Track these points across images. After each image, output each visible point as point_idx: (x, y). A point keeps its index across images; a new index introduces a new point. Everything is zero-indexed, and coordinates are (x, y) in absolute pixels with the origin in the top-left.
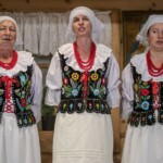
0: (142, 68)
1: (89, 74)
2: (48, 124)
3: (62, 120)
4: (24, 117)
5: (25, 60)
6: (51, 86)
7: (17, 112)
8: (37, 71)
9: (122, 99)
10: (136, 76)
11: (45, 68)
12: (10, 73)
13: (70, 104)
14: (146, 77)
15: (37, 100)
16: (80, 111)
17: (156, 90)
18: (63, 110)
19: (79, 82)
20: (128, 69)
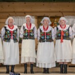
0: (42, 29)
1: (30, 31)
2: (20, 42)
3: (24, 41)
4: (15, 40)
5: (16, 27)
6: (21, 33)
7: (14, 39)
8: (18, 30)
9: (38, 36)
10: (41, 31)
11: (20, 29)
12: (12, 30)
13: (25, 37)
14: (43, 31)
15: (18, 36)
16: (28, 39)
17: (45, 34)
18: (24, 39)
19: (27, 32)
20: (39, 29)
